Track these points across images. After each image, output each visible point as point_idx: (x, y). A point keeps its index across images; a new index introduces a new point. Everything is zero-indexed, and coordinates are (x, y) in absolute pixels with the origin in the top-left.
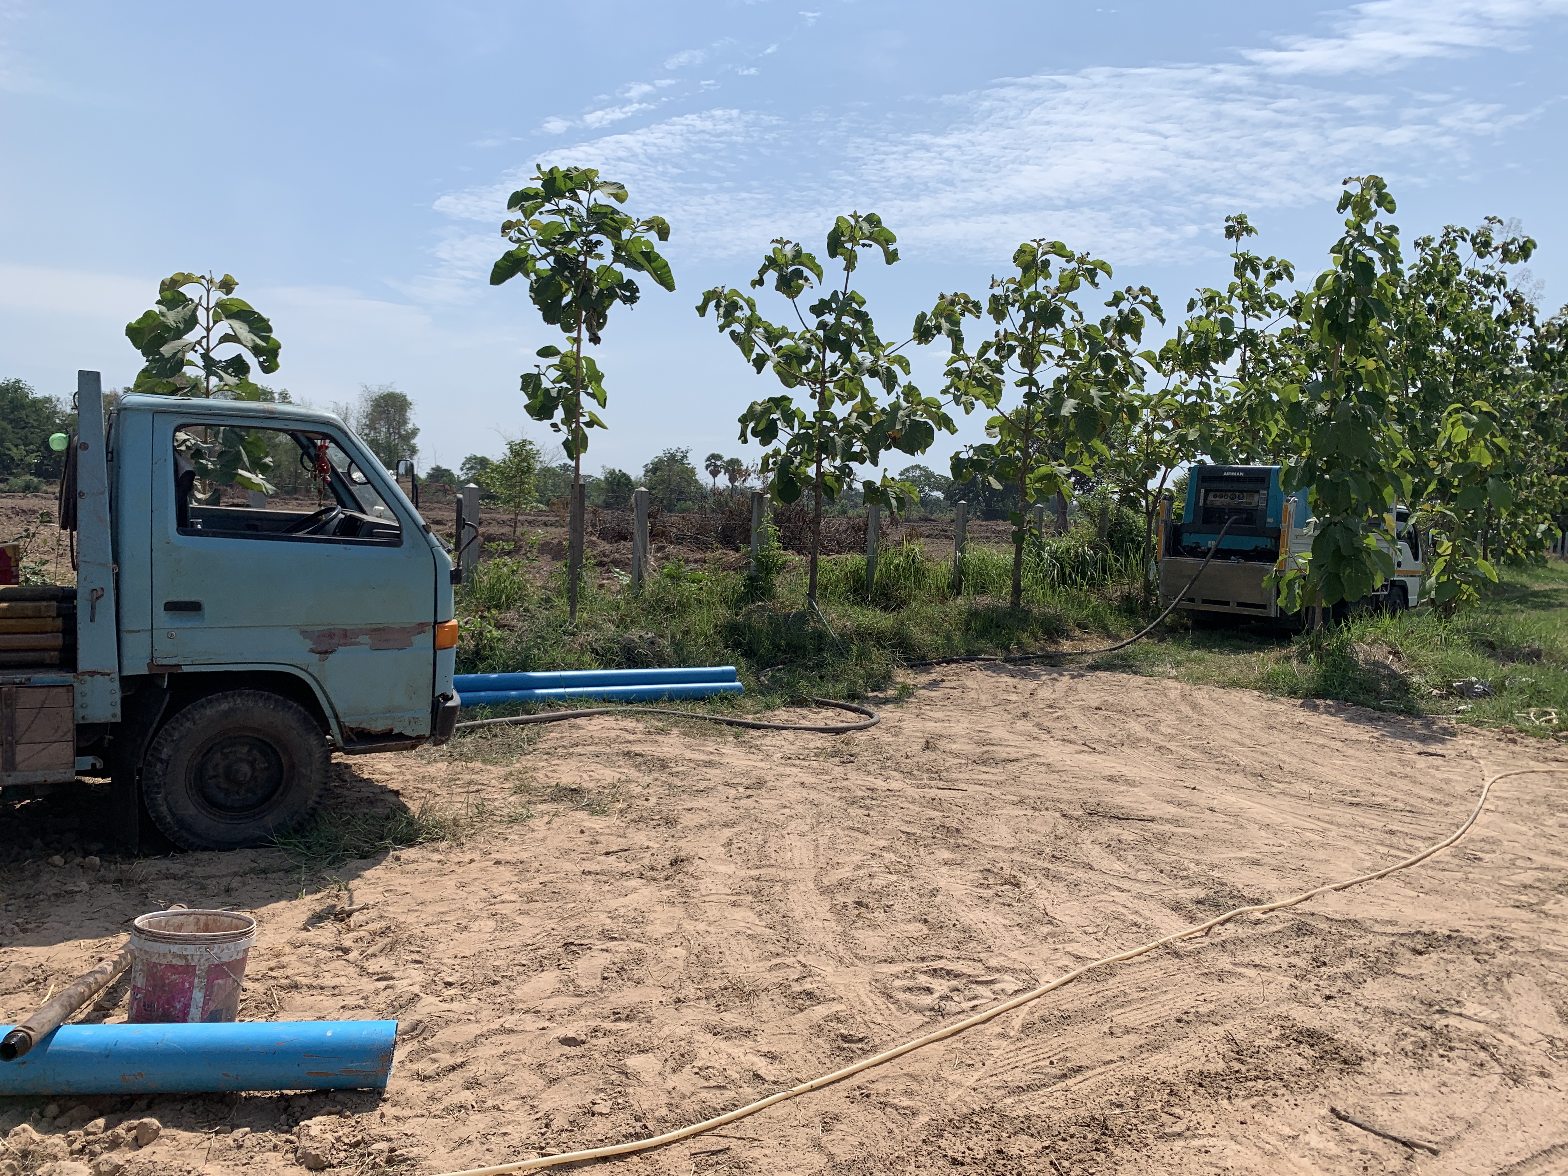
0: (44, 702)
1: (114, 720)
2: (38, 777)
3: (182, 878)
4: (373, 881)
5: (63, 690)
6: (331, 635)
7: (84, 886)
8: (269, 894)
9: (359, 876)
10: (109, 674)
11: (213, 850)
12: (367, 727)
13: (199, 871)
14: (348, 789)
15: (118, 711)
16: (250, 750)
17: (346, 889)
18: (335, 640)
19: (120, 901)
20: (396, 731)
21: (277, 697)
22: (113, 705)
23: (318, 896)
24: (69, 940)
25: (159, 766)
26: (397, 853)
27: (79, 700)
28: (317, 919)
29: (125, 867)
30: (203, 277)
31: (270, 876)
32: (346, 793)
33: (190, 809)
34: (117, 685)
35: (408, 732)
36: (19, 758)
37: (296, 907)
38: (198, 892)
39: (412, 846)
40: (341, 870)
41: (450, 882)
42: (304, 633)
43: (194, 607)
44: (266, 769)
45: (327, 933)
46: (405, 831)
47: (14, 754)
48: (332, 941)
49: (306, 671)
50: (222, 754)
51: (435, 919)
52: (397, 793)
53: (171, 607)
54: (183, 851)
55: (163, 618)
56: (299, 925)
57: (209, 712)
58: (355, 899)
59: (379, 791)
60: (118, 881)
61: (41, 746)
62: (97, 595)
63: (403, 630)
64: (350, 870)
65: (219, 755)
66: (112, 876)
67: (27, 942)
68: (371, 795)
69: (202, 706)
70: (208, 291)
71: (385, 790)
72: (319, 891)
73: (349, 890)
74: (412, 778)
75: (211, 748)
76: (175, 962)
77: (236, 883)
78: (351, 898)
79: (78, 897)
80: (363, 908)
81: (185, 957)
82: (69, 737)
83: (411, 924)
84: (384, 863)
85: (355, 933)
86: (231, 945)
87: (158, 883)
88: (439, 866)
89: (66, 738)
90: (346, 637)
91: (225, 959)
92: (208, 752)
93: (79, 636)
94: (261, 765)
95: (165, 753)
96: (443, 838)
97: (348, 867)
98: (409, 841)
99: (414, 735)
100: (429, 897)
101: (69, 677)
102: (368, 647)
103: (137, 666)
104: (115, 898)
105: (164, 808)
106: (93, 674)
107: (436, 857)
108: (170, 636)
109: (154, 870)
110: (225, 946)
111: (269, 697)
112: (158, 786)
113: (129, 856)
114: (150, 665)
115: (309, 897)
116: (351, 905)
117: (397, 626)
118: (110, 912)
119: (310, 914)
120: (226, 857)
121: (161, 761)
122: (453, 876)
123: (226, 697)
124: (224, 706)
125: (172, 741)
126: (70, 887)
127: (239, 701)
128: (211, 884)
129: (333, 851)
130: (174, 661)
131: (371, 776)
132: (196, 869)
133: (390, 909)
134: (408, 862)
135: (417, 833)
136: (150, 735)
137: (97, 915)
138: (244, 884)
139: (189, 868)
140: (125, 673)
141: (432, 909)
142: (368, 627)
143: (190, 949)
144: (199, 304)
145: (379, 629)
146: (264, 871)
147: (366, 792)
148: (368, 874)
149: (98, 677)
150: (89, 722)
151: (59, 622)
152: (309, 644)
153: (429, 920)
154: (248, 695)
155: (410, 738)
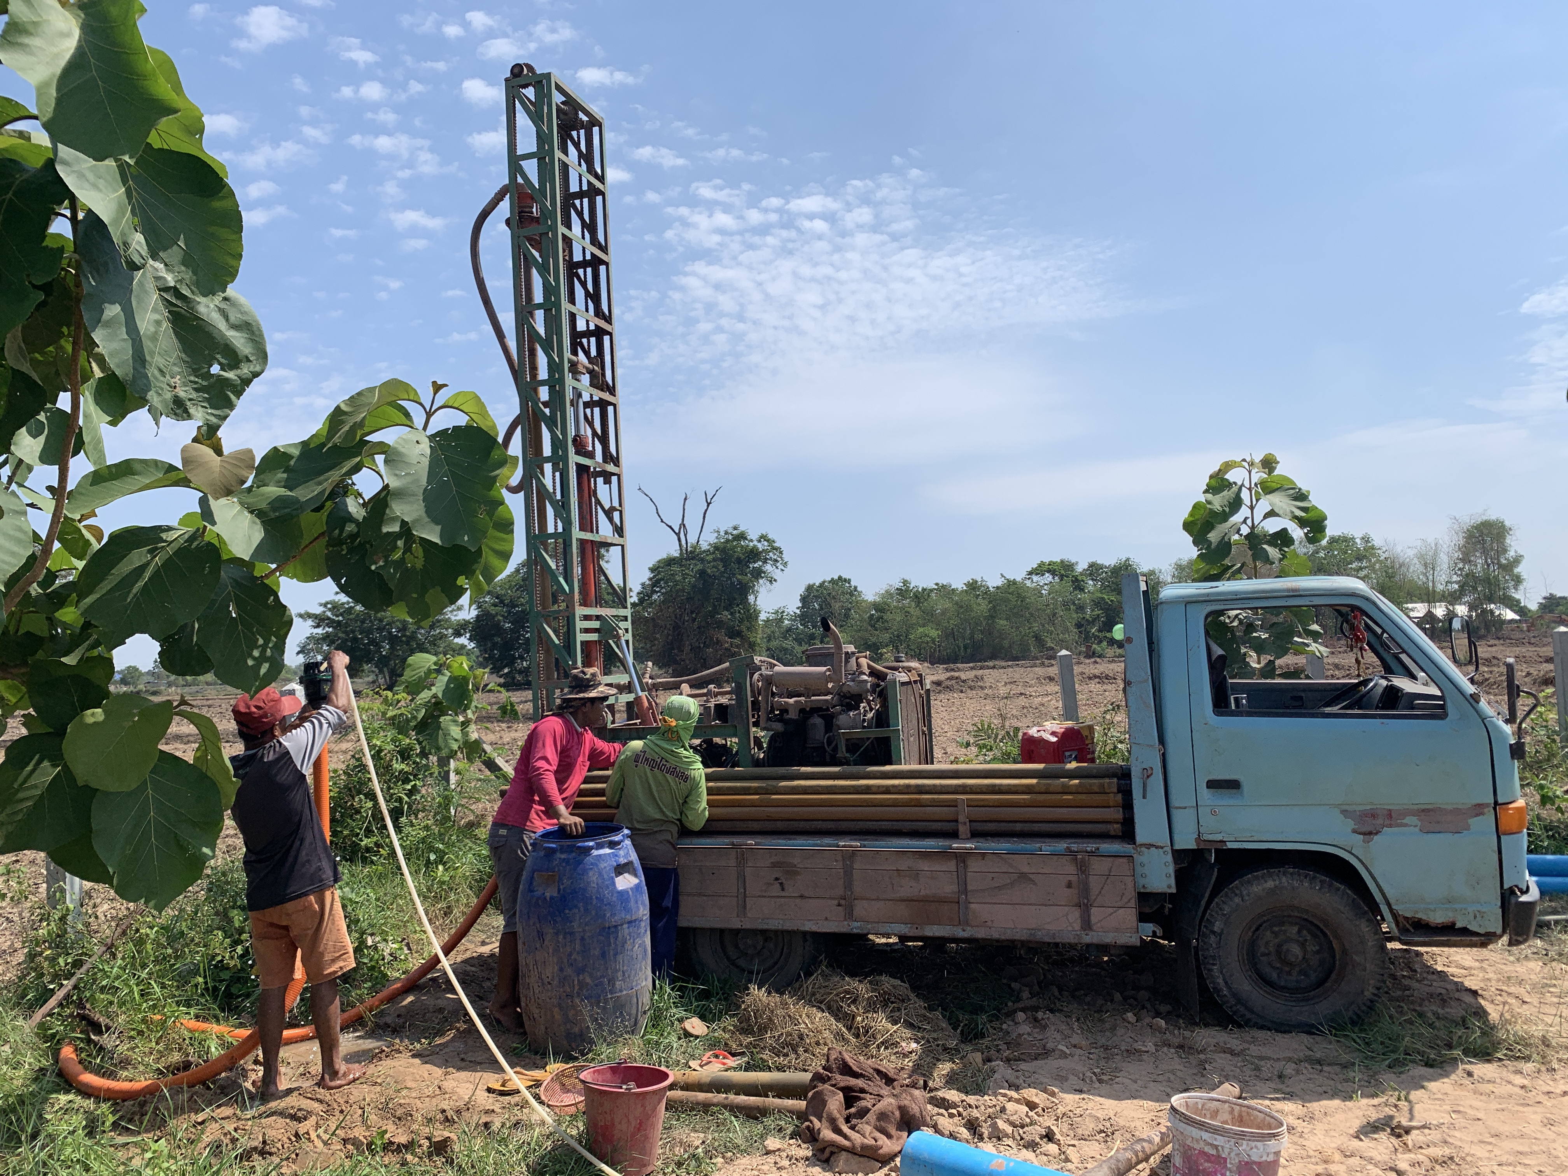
0: (1110, 871)
1: (1170, 891)
2: (1108, 939)
3: (1238, 1055)
4: (1439, 1096)
5: (1125, 860)
6: (1374, 816)
7: (1151, 1047)
8: (1321, 1090)
9: (1423, 1087)
10: (1162, 848)
11: (1269, 1029)
12: (1424, 917)
13: (1254, 1050)
14: (1417, 981)
15: (1172, 881)
16: (1299, 932)
17: (1406, 1099)
18: (1380, 821)
19: (1181, 1068)
20: (1459, 925)
21: (1323, 878)
22: (1168, 876)
23: (1376, 1101)
24: (1135, 1098)
25: (1212, 937)
26: (1468, 1067)
27: (1139, 870)
28: (1371, 1128)
29: (1187, 1033)
30: (1244, 460)
31: (1325, 1068)
32: (1415, 985)
33: (1245, 986)
34: (1169, 858)
35: (1473, 927)
36: (1093, 920)
37: (1350, 1109)
38: (1253, 1073)
39: (1489, 1061)
40: (1403, 1076)
41: (1534, 1116)
42: (1344, 812)
43: (1233, 785)
44: (1318, 952)
45: (1381, 1148)
46: (1479, 1041)
47: (1089, 916)
48: (1386, 1158)
49: (1350, 852)
50: (1273, 932)
51: (1512, 1159)
52: (1475, 993)
53: (1212, 785)
54: (1240, 1026)
55: (1206, 794)
56: (1352, 1132)
57: (1257, 889)
58: (1416, 1113)
59: (1453, 987)
60: (1181, 1047)
61: (1111, 910)
62: (1147, 774)
63: (1456, 812)
64: (1413, 1078)
65: (1268, 933)
66: (1176, 1041)
67: (1102, 1093)
68: (1443, 991)
69: (1249, 882)
70: (1250, 472)
71: (1460, 988)
72: (1377, 1096)
73: (1410, 1102)
74: (1495, 977)
75: (1261, 925)
76: (1207, 1149)
77: (1290, 1069)
78: (1411, 1111)
79: (1145, 1057)
80: (1424, 1127)
81: (1216, 1147)
82: (1133, 903)
83: (1480, 1159)
84: (1453, 1077)
85: (1413, 1156)
86: (1259, 1144)
87: (1217, 1056)
88: (1522, 1092)
89: (1129, 905)
90: (1391, 817)
91: (1255, 1158)
92: (1257, 929)
93: (1135, 810)
94: (1312, 947)
95: (1218, 926)
96: (1527, 1058)
97: (1411, 1073)
98: (1485, 1054)
99: (1482, 931)
100: (1505, 1129)
101: (1127, 848)
102: (1417, 829)
103: (1186, 841)
104: (1177, 1064)
105: (1220, 981)
106: (1149, 846)
107: (1519, 1080)
108: (1213, 813)
109: (1213, 1041)
110: (1253, 1144)
111: (1314, 878)
112: (1214, 957)
113: (1192, 1023)
114: (1198, 839)
115: (1365, 1101)
116: (1411, 1120)
117: (1450, 807)
118: (1172, 1077)
119: (1365, 1121)
120: (1283, 1040)
121: (1214, 932)
122: (1539, 1109)
123: (1271, 876)
124: (1270, 884)
125: (1224, 915)
126: (1138, 1046)
127: (1284, 879)
128: (1266, 1066)
129: (1393, 1052)
130: (1218, 837)
131: (1446, 969)
132: (1252, 1046)
133: (1457, 1134)
134: (1482, 1080)
135: (1496, 1045)
136: (1202, 909)
137: (1161, 1078)
138: (1298, 1072)
139: (1246, 1046)
140: (1177, 847)
141: (1507, 1145)
142: (1416, 807)
143: (1220, 1141)
144: (1243, 485)
145: (1428, 810)
146: (1319, 1062)
147: (1438, 987)
148: (1432, 1086)
149: (1153, 849)
150: (1148, 891)
151: (1119, 797)
152: (1351, 824)
153: (1504, 1159)
154: (1292, 874)
155: (1477, 934)
